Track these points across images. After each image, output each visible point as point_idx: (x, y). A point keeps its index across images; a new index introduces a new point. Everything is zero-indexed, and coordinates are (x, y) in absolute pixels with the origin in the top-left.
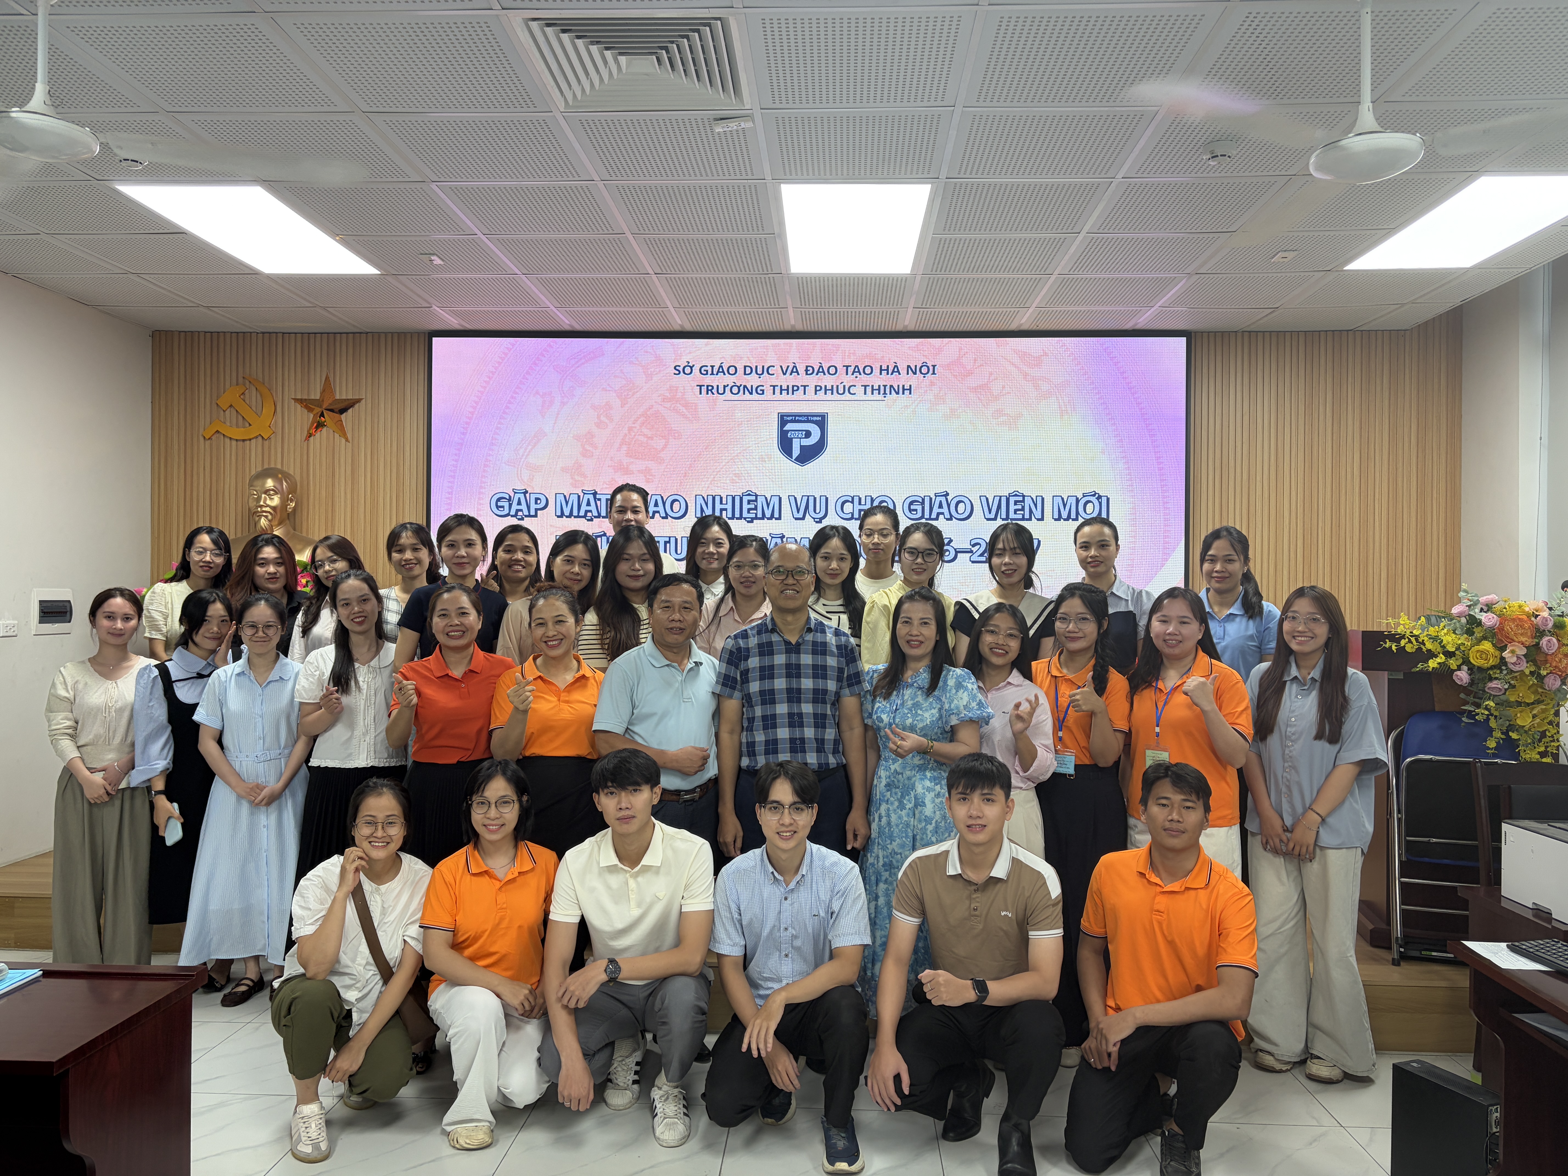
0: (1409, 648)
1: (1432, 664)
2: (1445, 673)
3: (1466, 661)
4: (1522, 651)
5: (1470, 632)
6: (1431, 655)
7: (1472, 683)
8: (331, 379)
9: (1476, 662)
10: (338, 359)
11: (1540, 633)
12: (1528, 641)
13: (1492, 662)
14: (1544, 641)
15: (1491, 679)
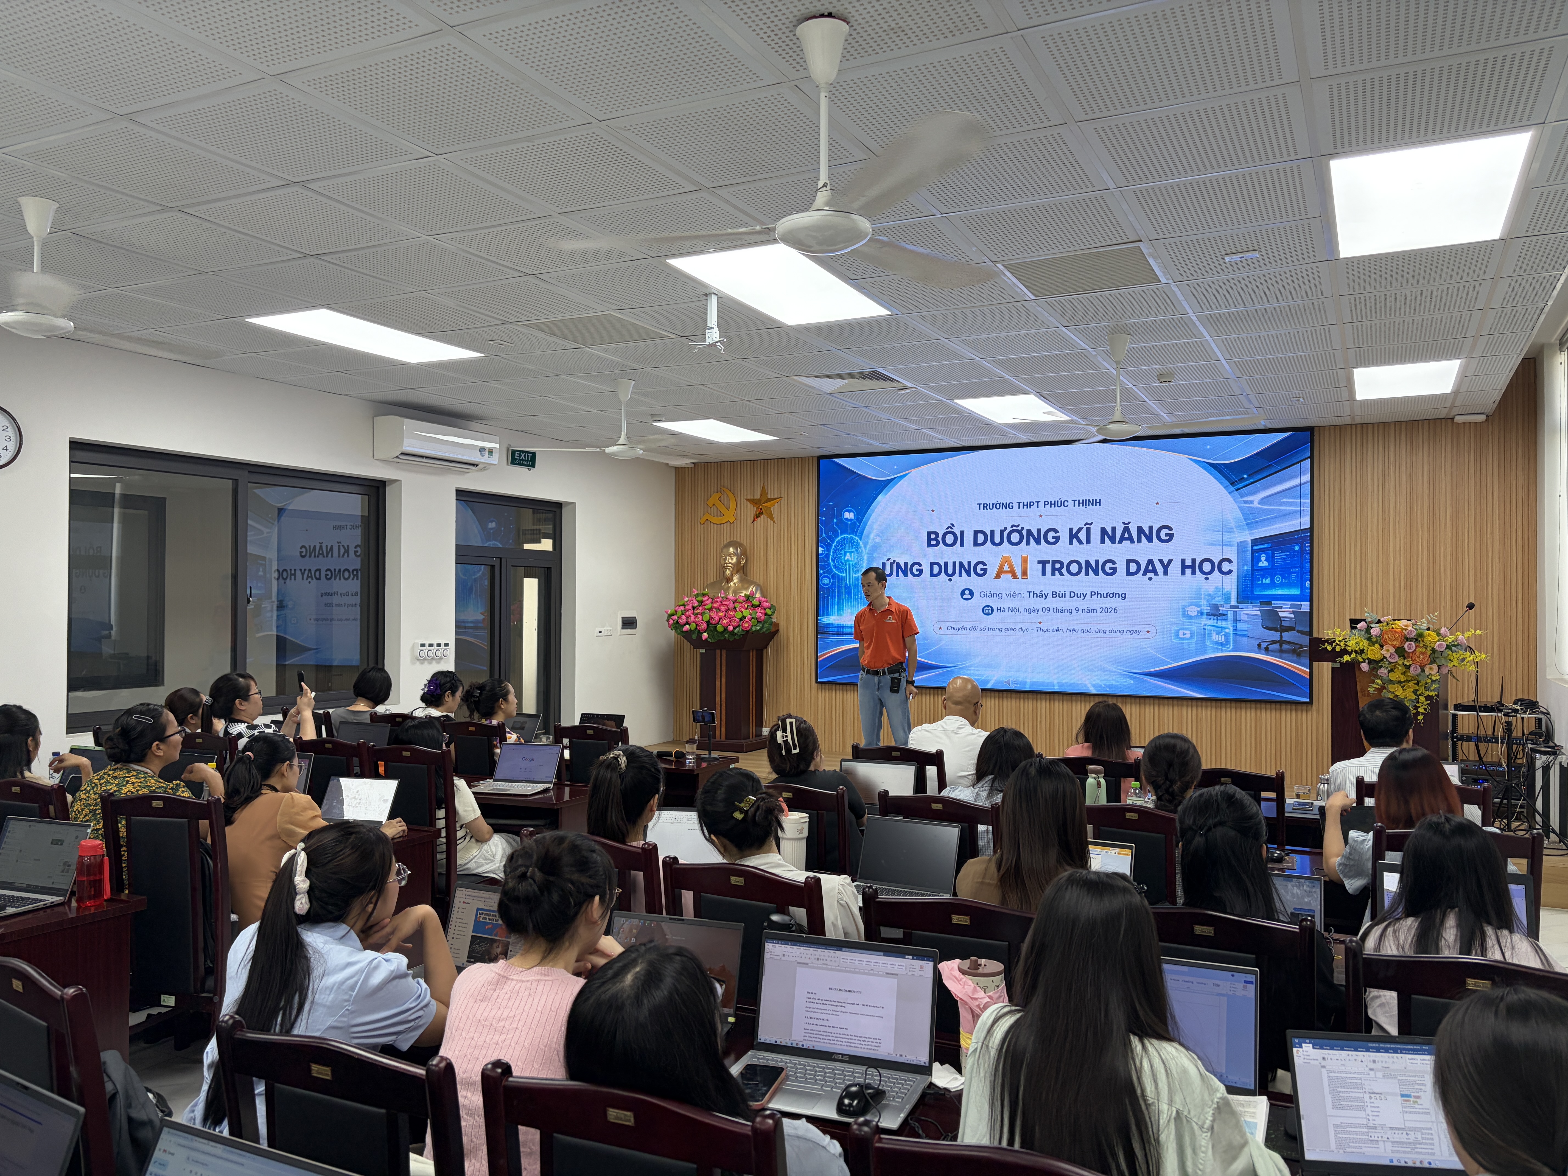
8: (765, 487)
10: (769, 475)
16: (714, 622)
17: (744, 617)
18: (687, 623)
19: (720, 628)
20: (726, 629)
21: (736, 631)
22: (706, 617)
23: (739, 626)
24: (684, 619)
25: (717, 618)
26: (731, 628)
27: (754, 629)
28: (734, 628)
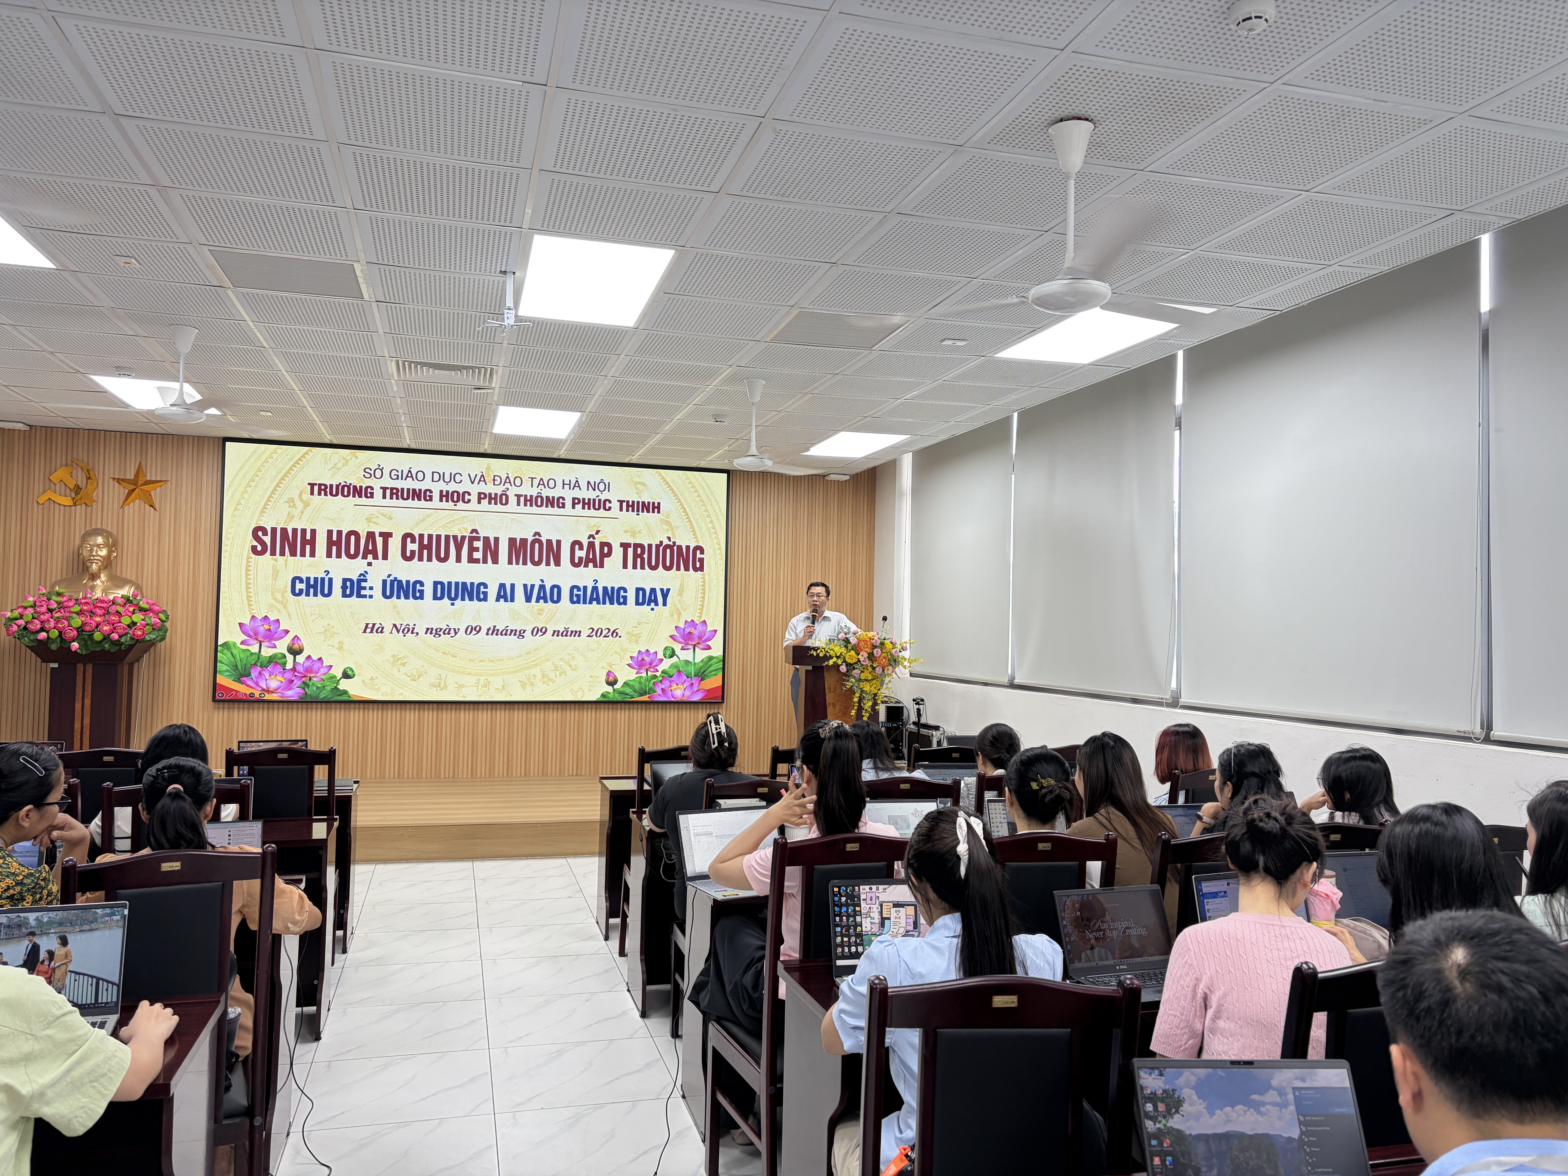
0: (821, 655)
1: (831, 662)
2: (836, 666)
3: (845, 661)
4: (866, 655)
5: (846, 647)
6: (831, 657)
7: (848, 671)
8: (144, 466)
9: (849, 661)
10: (149, 452)
11: (874, 647)
12: (869, 651)
13: (855, 661)
14: (875, 651)
15: (854, 668)
16: (88, 628)
17: (134, 624)
18: (42, 629)
19: (98, 636)
20: (106, 638)
21: (123, 640)
22: (77, 622)
23: (126, 634)
24: (37, 625)
25: (94, 624)
26: (115, 636)
27: (147, 638)
28: (120, 637)
